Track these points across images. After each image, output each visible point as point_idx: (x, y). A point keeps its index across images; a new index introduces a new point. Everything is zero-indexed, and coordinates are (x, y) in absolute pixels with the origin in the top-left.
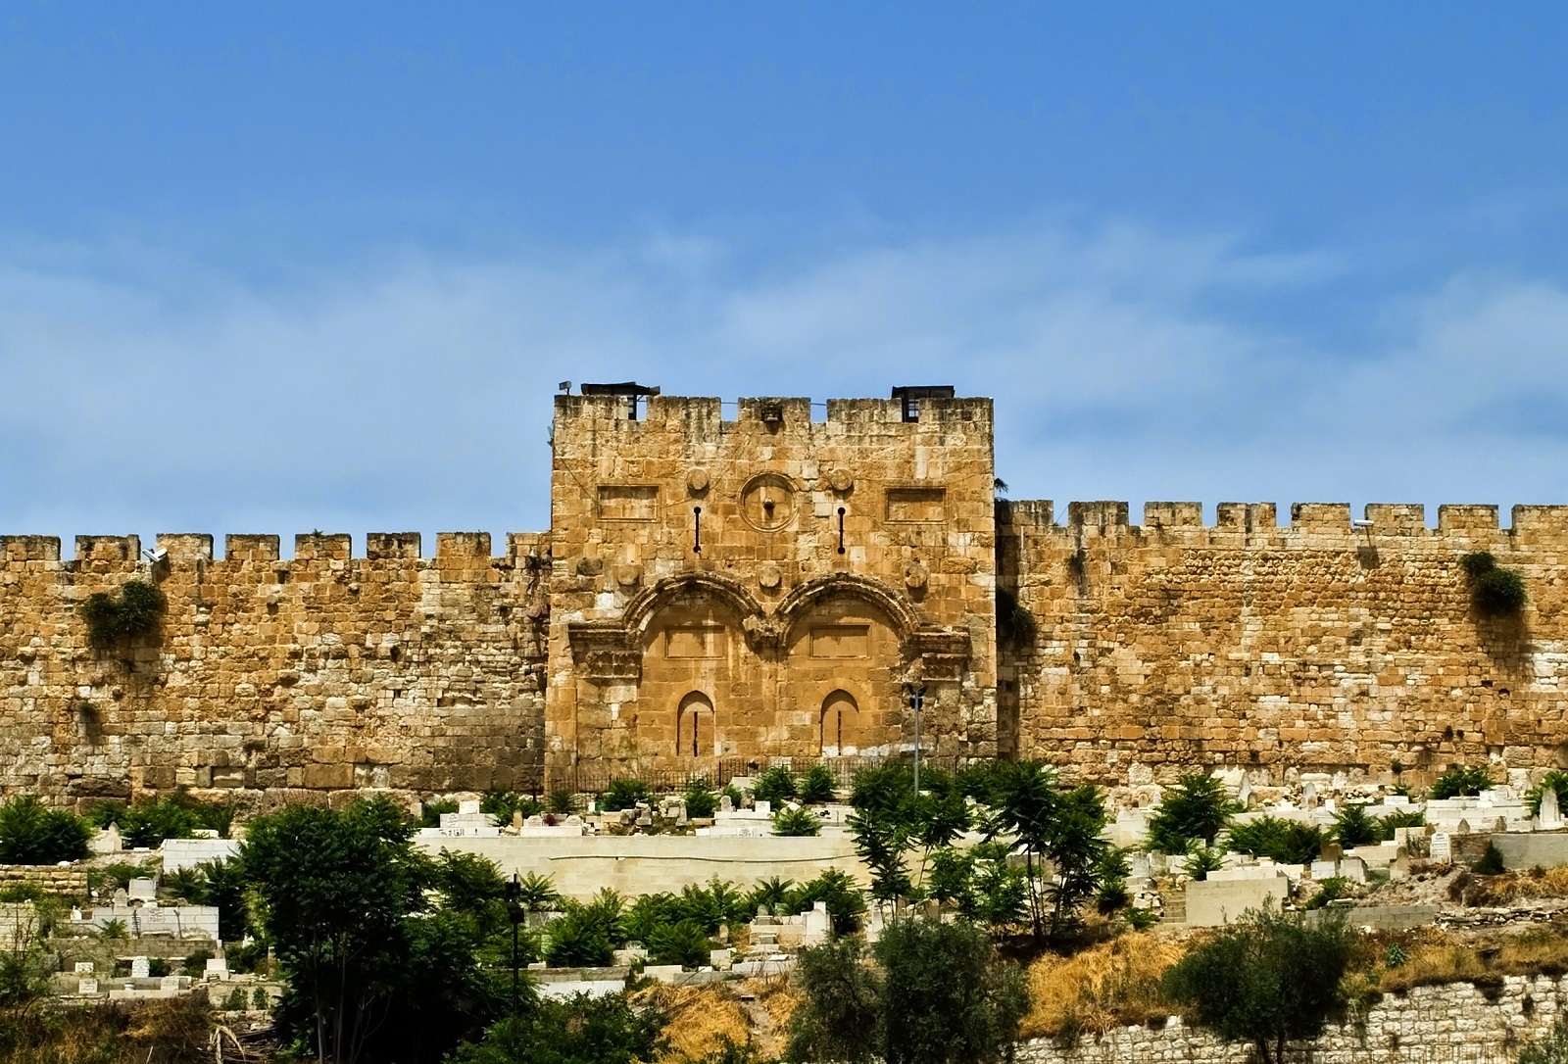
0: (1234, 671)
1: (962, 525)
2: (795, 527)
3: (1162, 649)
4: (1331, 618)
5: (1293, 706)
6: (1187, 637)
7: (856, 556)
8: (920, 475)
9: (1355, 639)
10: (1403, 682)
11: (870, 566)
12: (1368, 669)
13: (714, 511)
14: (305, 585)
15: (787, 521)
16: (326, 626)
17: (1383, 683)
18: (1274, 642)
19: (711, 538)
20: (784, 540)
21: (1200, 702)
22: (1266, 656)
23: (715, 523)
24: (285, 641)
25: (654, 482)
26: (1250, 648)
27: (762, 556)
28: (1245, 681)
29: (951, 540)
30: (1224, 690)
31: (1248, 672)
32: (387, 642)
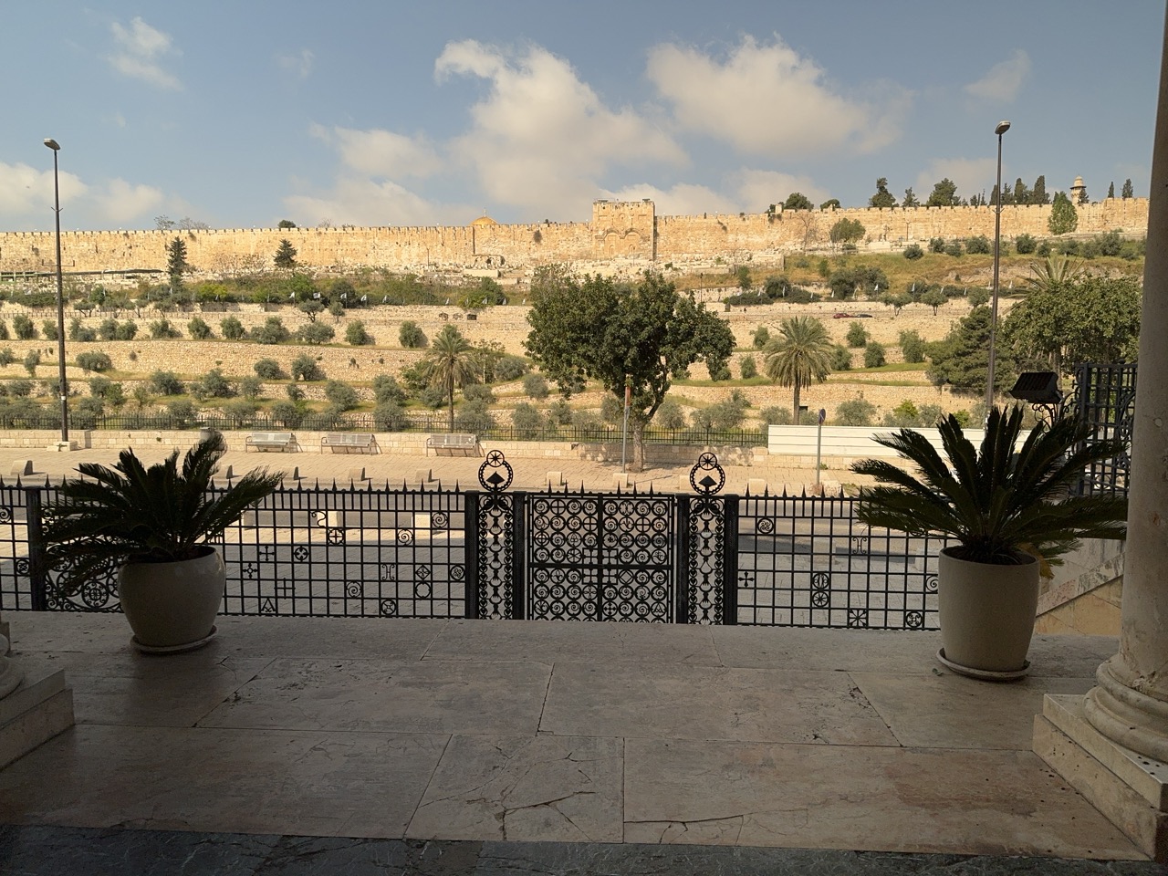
1: (649, 220)
3: (677, 237)
4: (701, 232)
6: (681, 235)
7: (634, 225)
8: (643, 213)
12: (705, 239)
13: (615, 219)
15: (625, 220)
16: (563, 236)
17: (707, 241)
19: (614, 223)
20: (624, 223)
21: (682, 245)
24: (558, 238)
25: (606, 215)
27: (621, 225)
29: (647, 222)
32: (571, 239)
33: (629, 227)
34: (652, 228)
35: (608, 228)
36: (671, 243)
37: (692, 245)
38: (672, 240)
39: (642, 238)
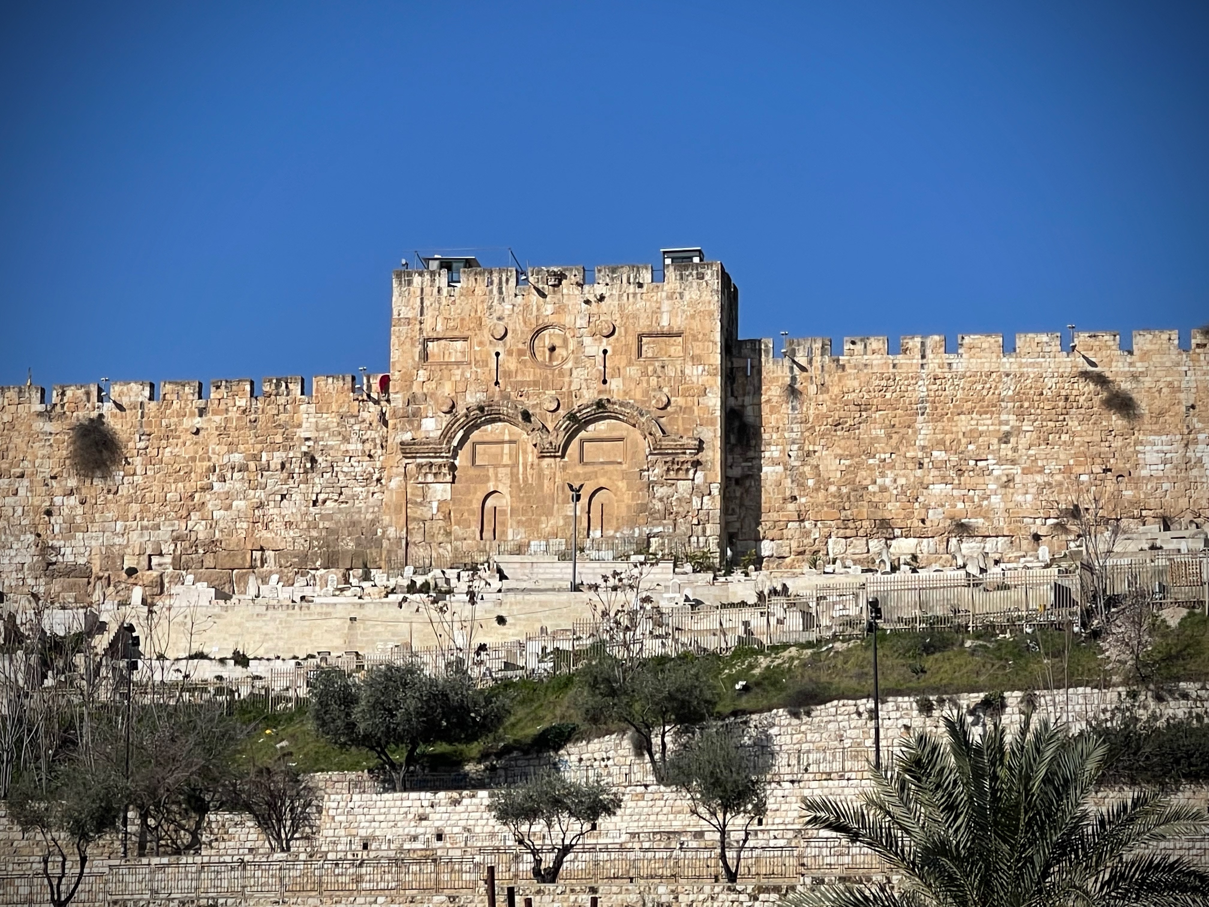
0: (910, 465)
1: (696, 360)
2: (569, 365)
3: (855, 450)
4: (986, 424)
5: (955, 492)
6: (875, 440)
7: (615, 384)
8: (665, 323)
9: (1005, 438)
10: (1041, 471)
11: (626, 393)
12: (1013, 462)
13: (510, 353)
14: (217, 418)
15: (564, 360)
16: (232, 447)
17: (1026, 471)
18: (942, 442)
19: (508, 374)
20: (561, 374)
21: (883, 489)
22: (935, 453)
23: (511, 364)
24: (202, 460)
25: (466, 333)
26: (923, 448)
27: (546, 387)
28: (919, 472)
29: (687, 371)
30: (902, 481)
31: (921, 465)
33: (589, 396)
34: (713, 400)
35: (471, 399)
38: (833, 465)
39: (657, 450)
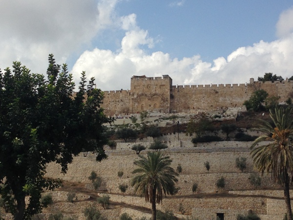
1: (167, 88)
2: (152, 89)
3: (186, 99)
8: (163, 84)
9: (203, 97)
10: (208, 101)
11: (158, 92)
12: (204, 100)
14: (110, 95)
16: (112, 99)
18: (196, 98)
19: (144, 90)
21: (189, 103)
25: (139, 85)
27: (149, 92)
31: (193, 101)
33: (154, 93)
34: (169, 93)
35: (140, 93)
36: (182, 103)
37: (195, 103)
38: (183, 101)
39: (162, 99)
